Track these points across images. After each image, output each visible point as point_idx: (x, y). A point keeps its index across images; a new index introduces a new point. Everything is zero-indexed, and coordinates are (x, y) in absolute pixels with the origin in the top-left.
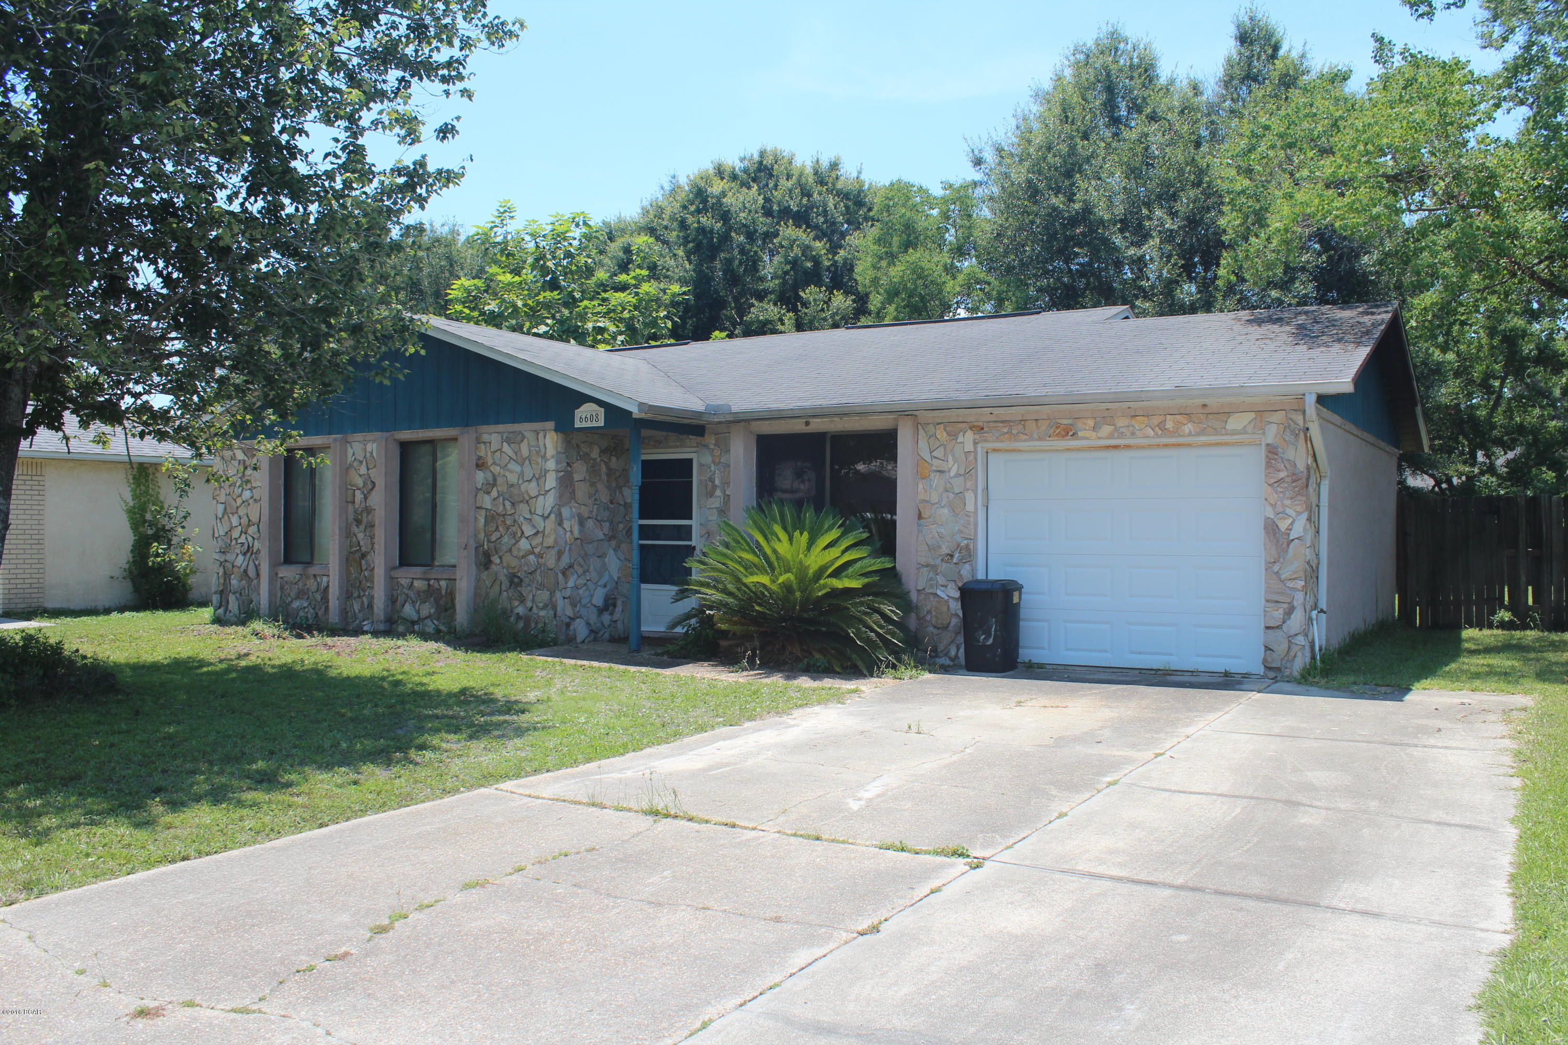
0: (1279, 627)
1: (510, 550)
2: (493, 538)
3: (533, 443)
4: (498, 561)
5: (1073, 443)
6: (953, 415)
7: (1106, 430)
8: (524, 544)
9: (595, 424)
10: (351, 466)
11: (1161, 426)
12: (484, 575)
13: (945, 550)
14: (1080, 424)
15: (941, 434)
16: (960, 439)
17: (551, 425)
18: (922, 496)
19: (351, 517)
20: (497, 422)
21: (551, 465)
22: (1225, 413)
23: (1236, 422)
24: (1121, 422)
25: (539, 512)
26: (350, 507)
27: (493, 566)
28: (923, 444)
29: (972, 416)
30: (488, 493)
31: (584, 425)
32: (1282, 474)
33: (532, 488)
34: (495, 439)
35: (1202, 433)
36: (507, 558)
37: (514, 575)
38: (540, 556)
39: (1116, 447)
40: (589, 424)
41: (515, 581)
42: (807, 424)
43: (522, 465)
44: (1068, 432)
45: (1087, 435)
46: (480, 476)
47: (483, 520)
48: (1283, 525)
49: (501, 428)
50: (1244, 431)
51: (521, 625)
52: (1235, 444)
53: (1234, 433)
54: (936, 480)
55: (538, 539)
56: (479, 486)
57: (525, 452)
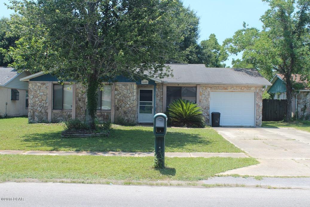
0: (258, 119)
1: (124, 107)
2: (120, 104)
3: (130, 86)
4: (121, 109)
5: (226, 91)
6: (206, 85)
7: (232, 89)
8: (128, 106)
9: (146, 83)
10: (77, 88)
11: (241, 88)
12: (117, 111)
13: (204, 107)
14: (228, 88)
15: (204, 88)
16: (208, 89)
17: (135, 83)
18: (200, 98)
19: (77, 99)
20: (121, 82)
21: (135, 91)
22: (251, 87)
23: (252, 89)
24: (235, 88)
25: (132, 99)
26: (77, 97)
27: (119, 110)
28: (201, 89)
29: (210, 85)
30: (118, 95)
31: (144, 83)
32: (259, 97)
33: (130, 95)
34: (121, 85)
35: (247, 90)
36: (123, 108)
37: (125, 112)
38: (132, 108)
39: (233, 91)
40: (145, 83)
41: (125, 113)
42: (178, 85)
43: (127, 90)
44: (226, 89)
45: (229, 89)
46: (116, 92)
47: (117, 101)
48: (259, 104)
49: (122, 83)
50: (254, 90)
51: (127, 121)
52: (251, 92)
53: (252, 90)
54: (203, 95)
55: (132, 105)
56: (116, 94)
57: (128, 88)
